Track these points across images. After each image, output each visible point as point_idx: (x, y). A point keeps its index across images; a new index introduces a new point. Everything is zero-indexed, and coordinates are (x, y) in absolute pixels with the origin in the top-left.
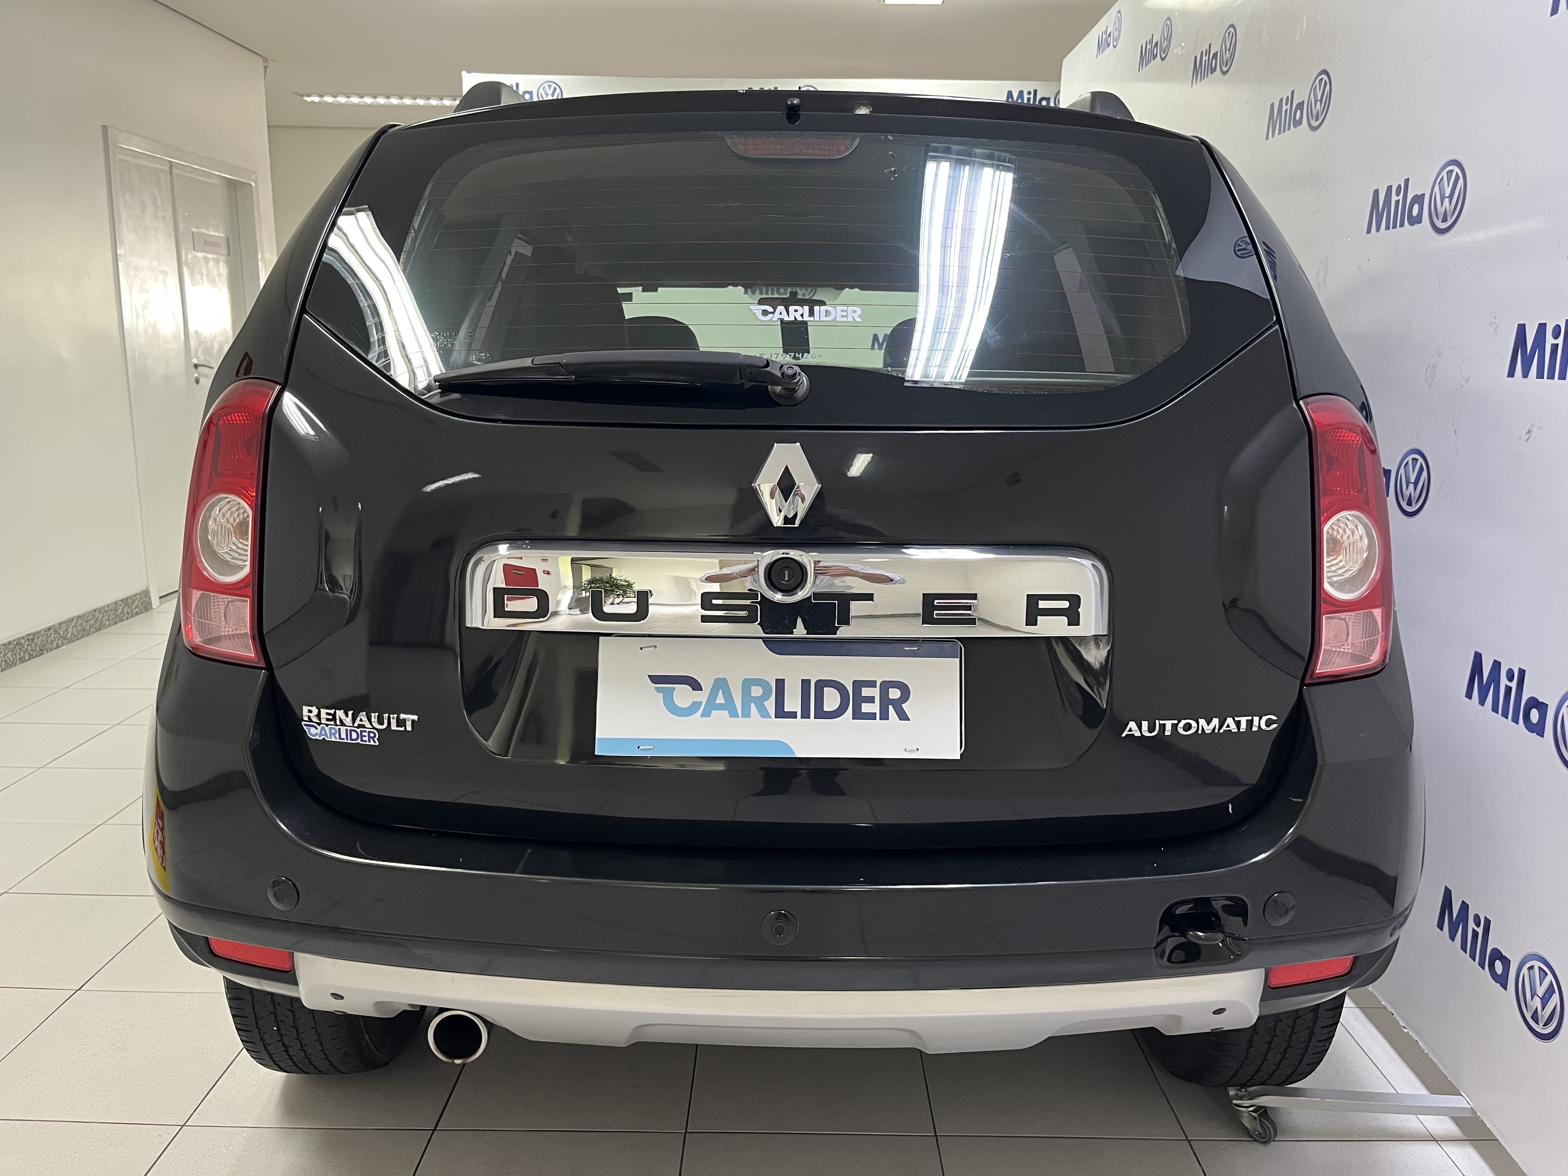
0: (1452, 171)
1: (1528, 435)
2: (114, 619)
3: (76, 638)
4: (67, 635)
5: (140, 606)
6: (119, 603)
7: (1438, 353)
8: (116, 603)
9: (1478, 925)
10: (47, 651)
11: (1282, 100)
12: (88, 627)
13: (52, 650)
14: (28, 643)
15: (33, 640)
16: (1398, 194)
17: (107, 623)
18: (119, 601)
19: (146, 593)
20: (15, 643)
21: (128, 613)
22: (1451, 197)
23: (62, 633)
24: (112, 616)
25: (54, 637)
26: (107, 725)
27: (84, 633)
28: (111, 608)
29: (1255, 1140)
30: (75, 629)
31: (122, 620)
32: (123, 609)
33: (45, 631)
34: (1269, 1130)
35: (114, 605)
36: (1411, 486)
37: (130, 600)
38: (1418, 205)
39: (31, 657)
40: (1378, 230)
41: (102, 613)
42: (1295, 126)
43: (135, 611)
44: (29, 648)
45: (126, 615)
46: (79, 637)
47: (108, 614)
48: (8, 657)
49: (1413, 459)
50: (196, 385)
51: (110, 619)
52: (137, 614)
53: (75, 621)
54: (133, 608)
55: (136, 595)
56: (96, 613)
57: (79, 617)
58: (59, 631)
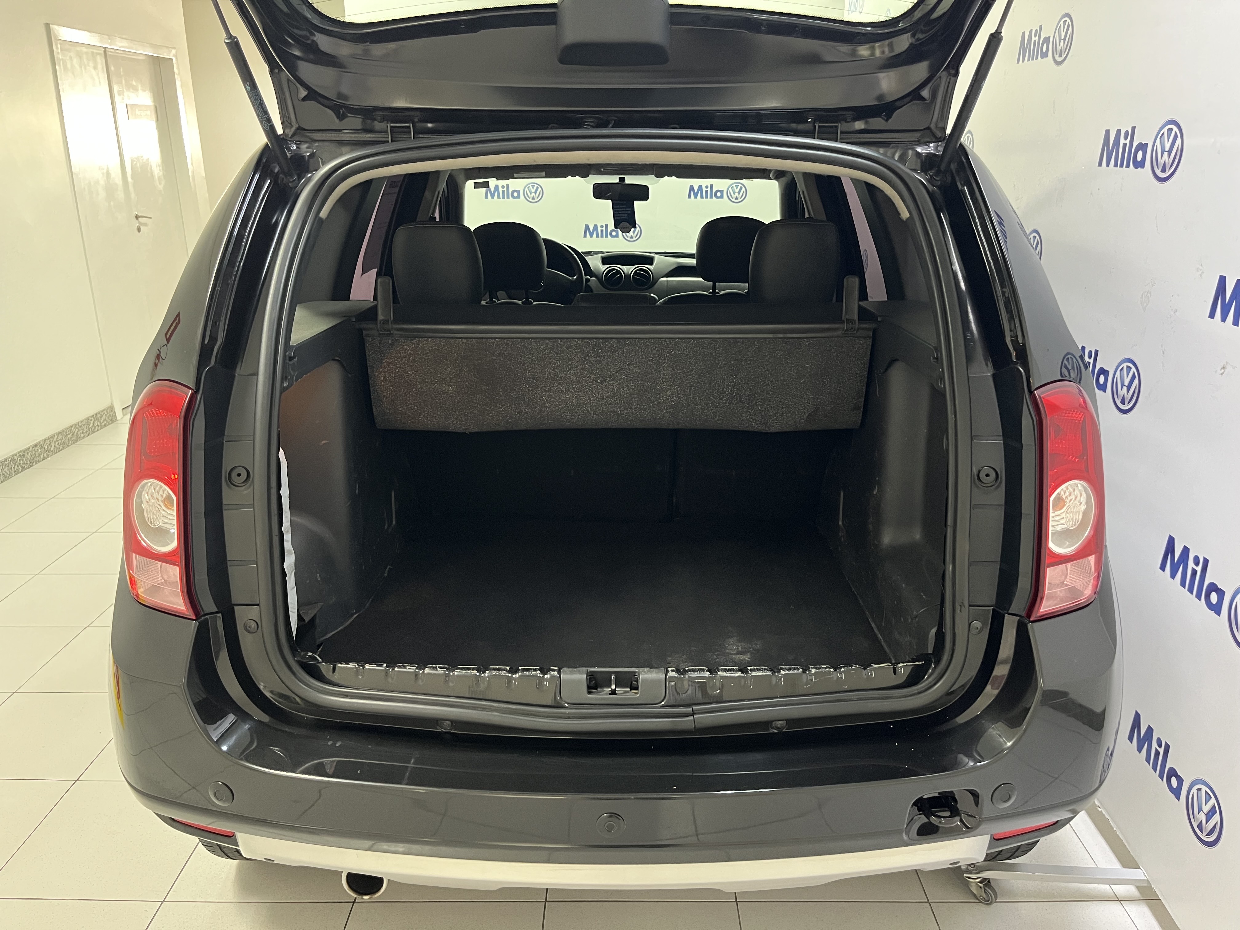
0: (1172, 129)
1: (1223, 371)
2: (87, 431)
3: (57, 450)
4: (50, 448)
5: (107, 419)
6: (90, 419)
7: (1153, 283)
8: (88, 419)
9: (1160, 746)
10: (36, 463)
11: (1031, 31)
12: (67, 441)
13: (40, 461)
14: (20, 458)
15: (24, 455)
16: (1126, 138)
17: (82, 435)
18: (90, 417)
19: (111, 408)
20: (10, 459)
21: (97, 425)
22: (1170, 152)
23: (46, 447)
24: (85, 429)
25: (41, 452)
26: (88, 532)
27: (65, 445)
28: (84, 424)
29: (980, 902)
30: (57, 443)
31: (93, 432)
32: (94, 423)
33: (33, 447)
34: (991, 896)
35: (86, 421)
36: (1125, 388)
37: (99, 416)
38: (1142, 151)
39: (24, 469)
40: (1108, 165)
41: (77, 428)
42: (1042, 58)
43: (103, 424)
44: (21, 462)
45: (97, 427)
46: (60, 449)
47: (82, 428)
48: (5, 471)
49: (1128, 367)
50: (137, 232)
51: (84, 432)
52: (105, 425)
53: (56, 437)
54: (102, 421)
55: (104, 410)
56: (73, 428)
57: (59, 433)
58: (44, 446)
